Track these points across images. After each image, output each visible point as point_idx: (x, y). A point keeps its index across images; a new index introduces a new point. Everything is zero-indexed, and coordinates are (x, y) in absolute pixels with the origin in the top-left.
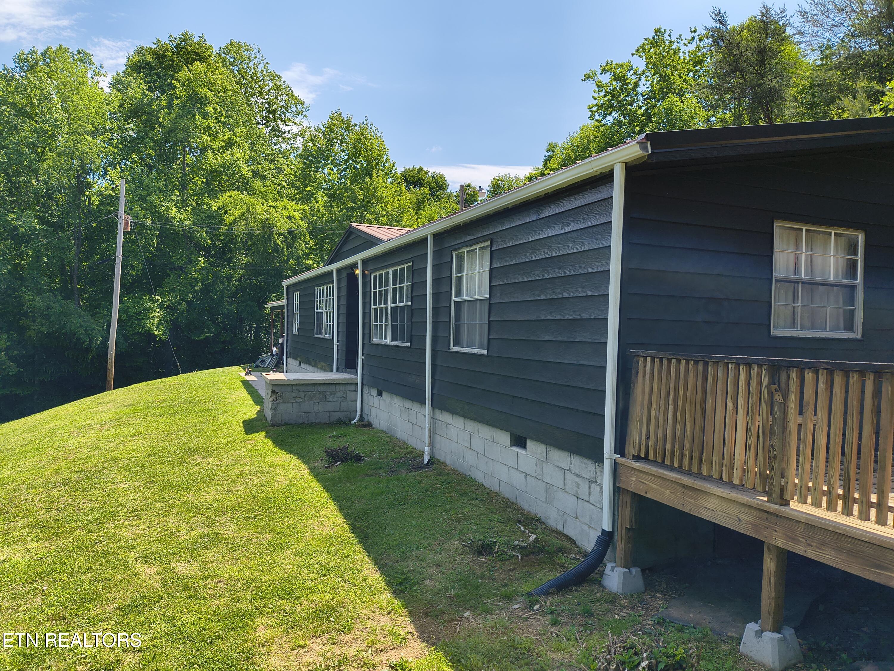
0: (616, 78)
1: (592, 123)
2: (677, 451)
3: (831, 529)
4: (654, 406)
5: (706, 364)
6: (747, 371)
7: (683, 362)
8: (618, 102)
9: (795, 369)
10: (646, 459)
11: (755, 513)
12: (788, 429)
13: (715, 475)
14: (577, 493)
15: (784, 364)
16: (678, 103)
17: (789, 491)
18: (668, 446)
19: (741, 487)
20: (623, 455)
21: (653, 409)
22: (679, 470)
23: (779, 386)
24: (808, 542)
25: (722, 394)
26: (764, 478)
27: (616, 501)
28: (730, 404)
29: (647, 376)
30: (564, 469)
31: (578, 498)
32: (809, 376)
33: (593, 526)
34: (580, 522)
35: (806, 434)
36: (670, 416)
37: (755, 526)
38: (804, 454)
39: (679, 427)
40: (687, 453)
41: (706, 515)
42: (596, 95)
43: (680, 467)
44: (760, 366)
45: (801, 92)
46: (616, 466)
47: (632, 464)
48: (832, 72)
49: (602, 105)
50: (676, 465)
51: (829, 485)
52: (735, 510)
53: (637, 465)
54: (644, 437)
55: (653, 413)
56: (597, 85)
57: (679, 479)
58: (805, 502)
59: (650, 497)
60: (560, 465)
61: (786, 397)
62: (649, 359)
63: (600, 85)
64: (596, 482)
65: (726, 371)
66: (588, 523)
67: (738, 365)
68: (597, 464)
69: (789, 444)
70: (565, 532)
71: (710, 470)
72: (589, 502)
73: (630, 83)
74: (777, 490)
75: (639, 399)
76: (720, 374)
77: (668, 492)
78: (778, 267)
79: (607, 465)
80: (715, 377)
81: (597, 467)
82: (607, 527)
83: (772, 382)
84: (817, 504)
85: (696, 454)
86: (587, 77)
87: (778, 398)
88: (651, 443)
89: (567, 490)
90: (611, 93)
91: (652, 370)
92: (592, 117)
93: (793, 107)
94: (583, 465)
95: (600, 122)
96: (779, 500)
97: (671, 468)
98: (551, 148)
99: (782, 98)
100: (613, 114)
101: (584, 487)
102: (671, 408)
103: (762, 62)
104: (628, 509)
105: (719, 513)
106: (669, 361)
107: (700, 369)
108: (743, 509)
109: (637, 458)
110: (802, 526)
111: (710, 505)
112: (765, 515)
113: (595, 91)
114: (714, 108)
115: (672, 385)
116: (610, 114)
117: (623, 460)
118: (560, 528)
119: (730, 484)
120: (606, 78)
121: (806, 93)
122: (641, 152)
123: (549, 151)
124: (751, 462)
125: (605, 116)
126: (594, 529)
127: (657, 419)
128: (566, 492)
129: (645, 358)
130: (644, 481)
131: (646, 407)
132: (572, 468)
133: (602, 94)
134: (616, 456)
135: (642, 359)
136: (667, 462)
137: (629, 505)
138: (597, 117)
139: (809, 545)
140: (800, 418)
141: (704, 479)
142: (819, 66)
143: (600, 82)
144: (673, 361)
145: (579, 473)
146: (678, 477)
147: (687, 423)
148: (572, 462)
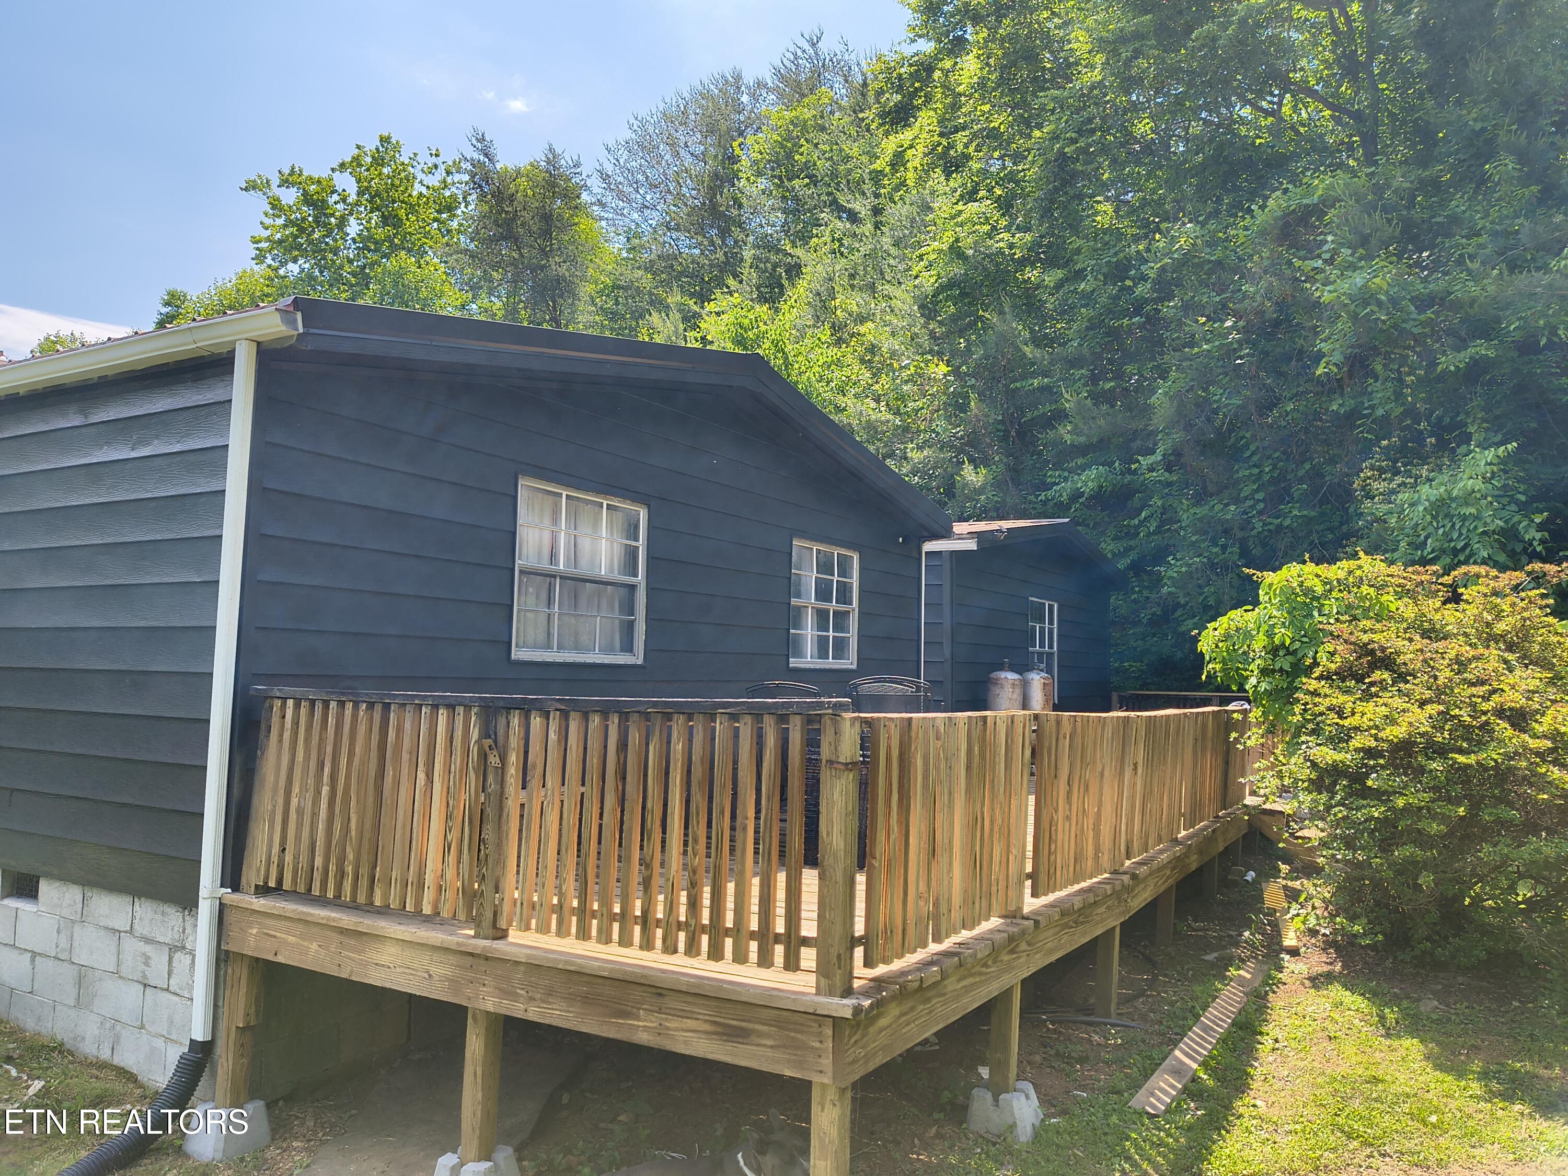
0: (307, 199)
1: (260, 269)
2: (332, 868)
3: (560, 966)
4: (296, 790)
5: (386, 707)
6: (448, 717)
7: (349, 706)
8: (311, 242)
9: (517, 712)
10: (277, 890)
11: (452, 959)
12: (506, 811)
13: (394, 904)
14: (145, 976)
15: (501, 704)
16: (413, 269)
17: (505, 914)
18: (319, 861)
19: (434, 919)
20: (236, 888)
21: (294, 795)
22: (337, 903)
23: (495, 741)
24: (530, 994)
25: (410, 760)
26: (471, 897)
27: (222, 979)
28: (421, 776)
29: (287, 735)
30: (120, 932)
31: (145, 985)
32: (536, 721)
33: (174, 1037)
34: (149, 1033)
35: (530, 814)
36: (324, 805)
37: (454, 983)
38: (528, 848)
39: (337, 826)
40: (349, 869)
41: (376, 978)
42: (268, 221)
43: (338, 896)
44: (468, 708)
45: (601, 293)
46: (222, 910)
47: (251, 903)
48: (641, 272)
49: (280, 242)
50: (330, 895)
51: (561, 895)
52: (422, 960)
53: (260, 903)
54: (276, 849)
55: (294, 801)
56: (270, 203)
57: (334, 920)
58: (528, 928)
59: (283, 961)
60: (111, 925)
61: (503, 759)
62: (290, 703)
63: (276, 205)
64: (184, 948)
65: (417, 718)
66: (164, 1033)
67: (435, 707)
68: (186, 913)
69: (507, 835)
70: (117, 1061)
71: (386, 895)
72: (167, 990)
73: (332, 215)
74: (489, 915)
75: (270, 778)
76: (408, 725)
77: (314, 946)
78: (524, 551)
79: (206, 910)
80: (400, 729)
81: (187, 918)
82: (200, 1033)
83: (486, 733)
84: (543, 929)
85: (364, 871)
86: (251, 186)
87: (494, 760)
88: (288, 858)
89: (123, 975)
90: (298, 225)
91: (296, 723)
92: (260, 258)
93: (590, 313)
94: (159, 917)
95: (276, 270)
96: (490, 932)
97: (322, 901)
98: (174, 300)
99: (574, 295)
100: (300, 262)
101: (160, 960)
102: (325, 790)
103: (546, 233)
104: (243, 990)
105: (398, 970)
106: (326, 704)
107: (377, 716)
108: (436, 957)
109: (263, 890)
110: (522, 968)
111: (384, 959)
112: (469, 961)
113: (266, 214)
114: (475, 288)
115: (329, 749)
116: (295, 261)
117: (236, 897)
118: (105, 1054)
119: (418, 916)
120: (290, 196)
121: (608, 296)
122: (284, 328)
123: (167, 304)
124: (450, 874)
125: (283, 264)
126: (176, 1042)
127: (300, 812)
128: (120, 977)
129: (284, 699)
130: (273, 933)
131: (282, 792)
132: (136, 926)
133: (281, 221)
134: (224, 890)
135: (278, 703)
136: (316, 892)
137: (244, 982)
138: (269, 261)
139: (532, 999)
140: (523, 794)
141: (379, 913)
142: (624, 259)
143: (279, 200)
144: (333, 705)
145: (149, 935)
146: (333, 915)
147: (352, 815)
148: (138, 915)
